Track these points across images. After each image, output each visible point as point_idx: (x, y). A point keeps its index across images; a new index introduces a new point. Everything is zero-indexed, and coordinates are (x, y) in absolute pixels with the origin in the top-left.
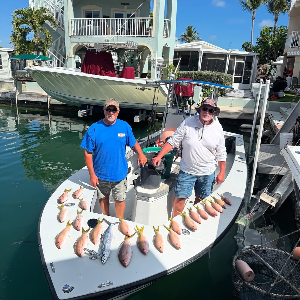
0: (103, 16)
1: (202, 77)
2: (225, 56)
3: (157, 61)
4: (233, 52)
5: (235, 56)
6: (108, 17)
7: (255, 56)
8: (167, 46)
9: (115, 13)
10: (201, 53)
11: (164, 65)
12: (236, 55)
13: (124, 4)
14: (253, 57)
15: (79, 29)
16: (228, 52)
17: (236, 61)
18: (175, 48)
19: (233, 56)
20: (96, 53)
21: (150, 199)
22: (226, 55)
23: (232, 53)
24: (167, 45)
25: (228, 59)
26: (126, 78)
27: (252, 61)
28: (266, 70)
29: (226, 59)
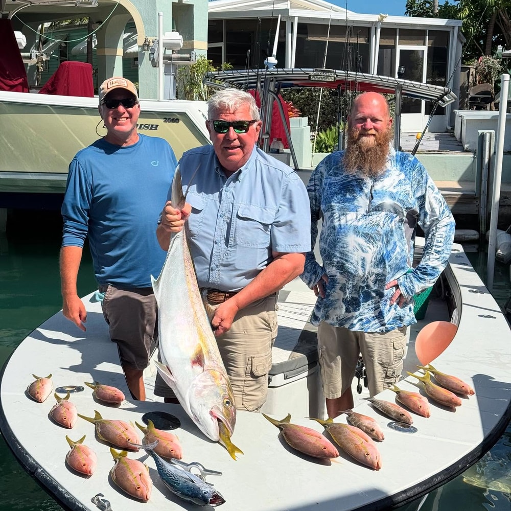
1: (302, 94)
2: (365, 31)
3: (164, 44)
4: (390, 19)
5: (395, 30)
7: (456, 29)
10: (292, 24)
11: (188, 56)
12: (398, 27)
14: (448, 32)
16: (374, 18)
17: (399, 48)
18: (210, 11)
19: (389, 32)
21: (273, 377)
22: (369, 29)
23: (385, 20)
25: (376, 42)
26: (67, 93)
27: (448, 45)
28: (489, 73)
29: (369, 40)
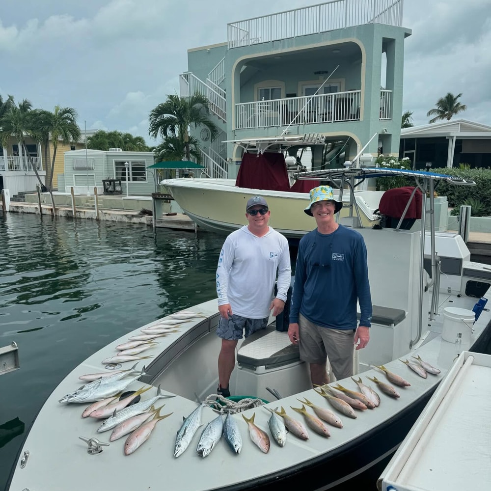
0: (287, 95)
6: (295, 95)
8: (386, 133)
9: (305, 87)
10: (452, 140)
13: (319, 73)
15: (249, 119)
20: (258, 156)
21: (257, 368)
24: (386, 131)
